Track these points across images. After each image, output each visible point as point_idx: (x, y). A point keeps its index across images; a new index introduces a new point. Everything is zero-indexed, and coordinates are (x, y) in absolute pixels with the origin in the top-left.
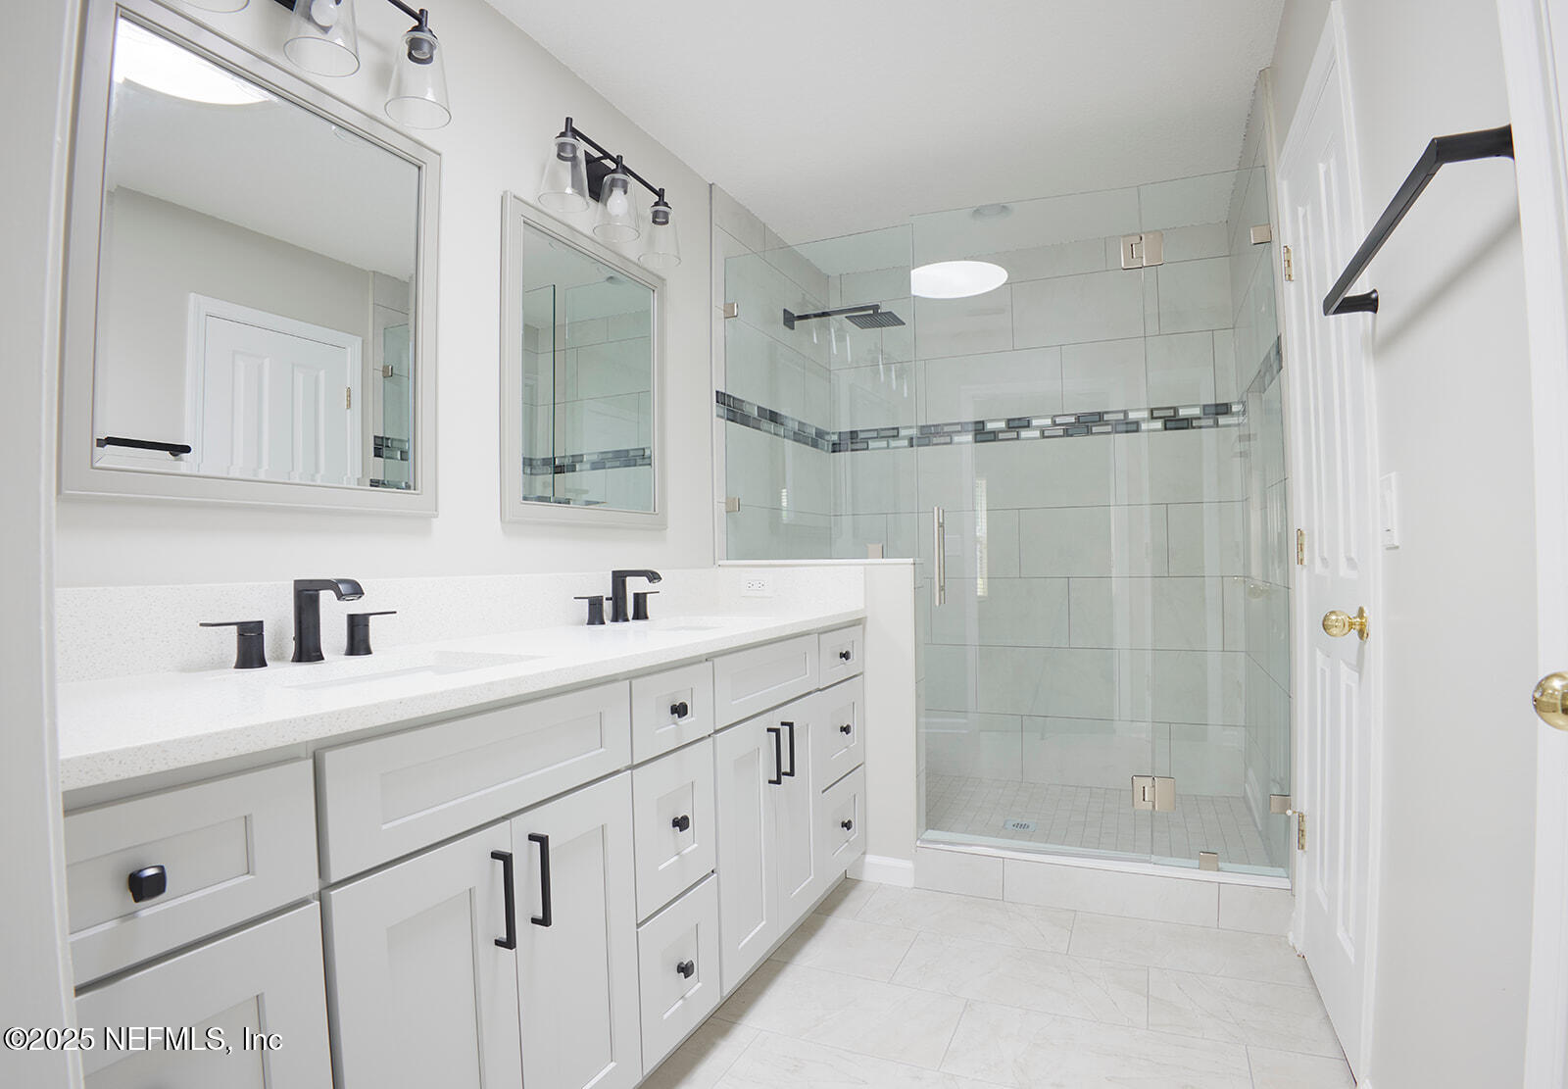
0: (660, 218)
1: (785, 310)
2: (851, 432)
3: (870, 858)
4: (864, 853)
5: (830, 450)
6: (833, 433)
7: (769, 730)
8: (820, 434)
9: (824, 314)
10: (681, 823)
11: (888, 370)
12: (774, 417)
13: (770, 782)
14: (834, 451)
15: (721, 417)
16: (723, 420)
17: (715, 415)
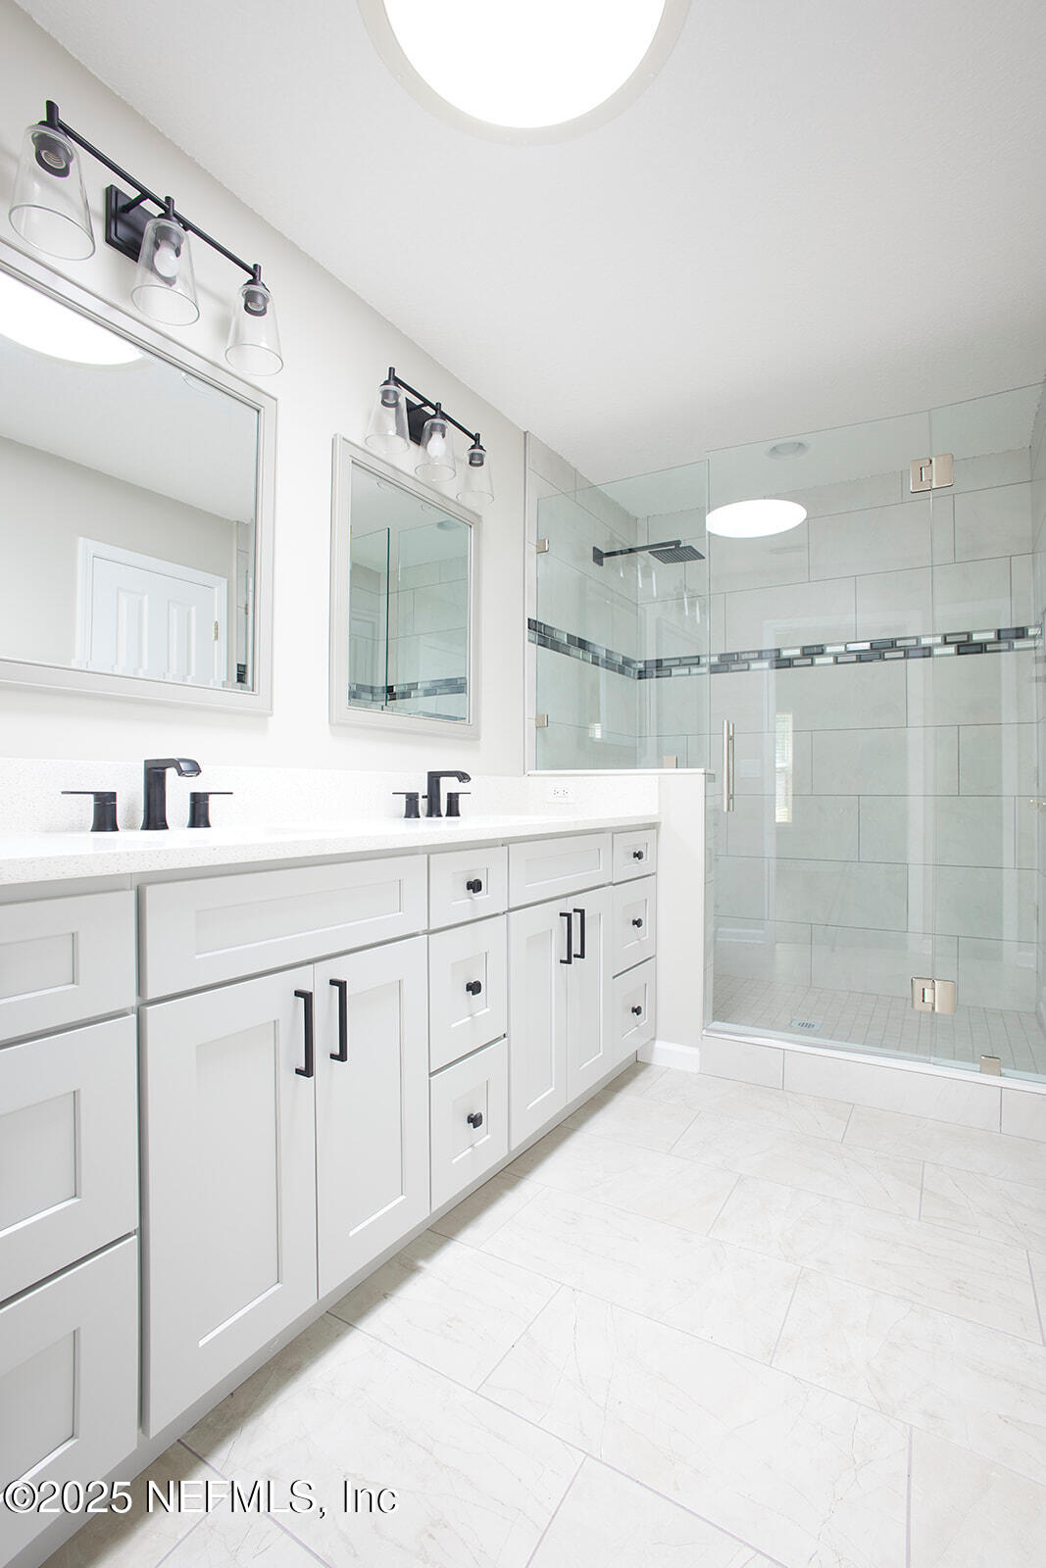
0: (476, 460)
1: (594, 548)
2: (657, 660)
3: (658, 1044)
4: (654, 1039)
5: (636, 677)
6: (640, 662)
7: (561, 915)
8: (627, 662)
9: (631, 551)
10: (474, 988)
11: (692, 605)
12: (582, 644)
13: (562, 962)
14: (640, 678)
15: (533, 642)
16: (534, 645)
17: (526, 640)
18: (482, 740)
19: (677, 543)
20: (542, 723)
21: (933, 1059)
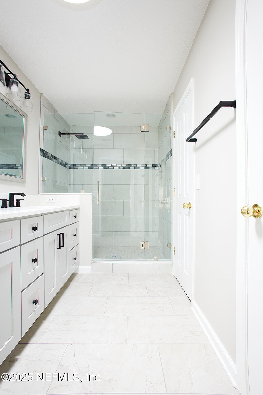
0: (27, 97)
1: (59, 131)
2: (74, 164)
3: (80, 267)
4: (79, 266)
5: (69, 168)
6: (69, 164)
7: (57, 235)
8: (66, 164)
9: (69, 134)
10: (35, 261)
11: (83, 151)
12: (55, 158)
13: (58, 248)
14: (69, 169)
15: (42, 155)
16: (42, 156)
17: (40, 155)
18: (26, 183)
19: (83, 134)
20: (44, 179)
21: (145, 260)
